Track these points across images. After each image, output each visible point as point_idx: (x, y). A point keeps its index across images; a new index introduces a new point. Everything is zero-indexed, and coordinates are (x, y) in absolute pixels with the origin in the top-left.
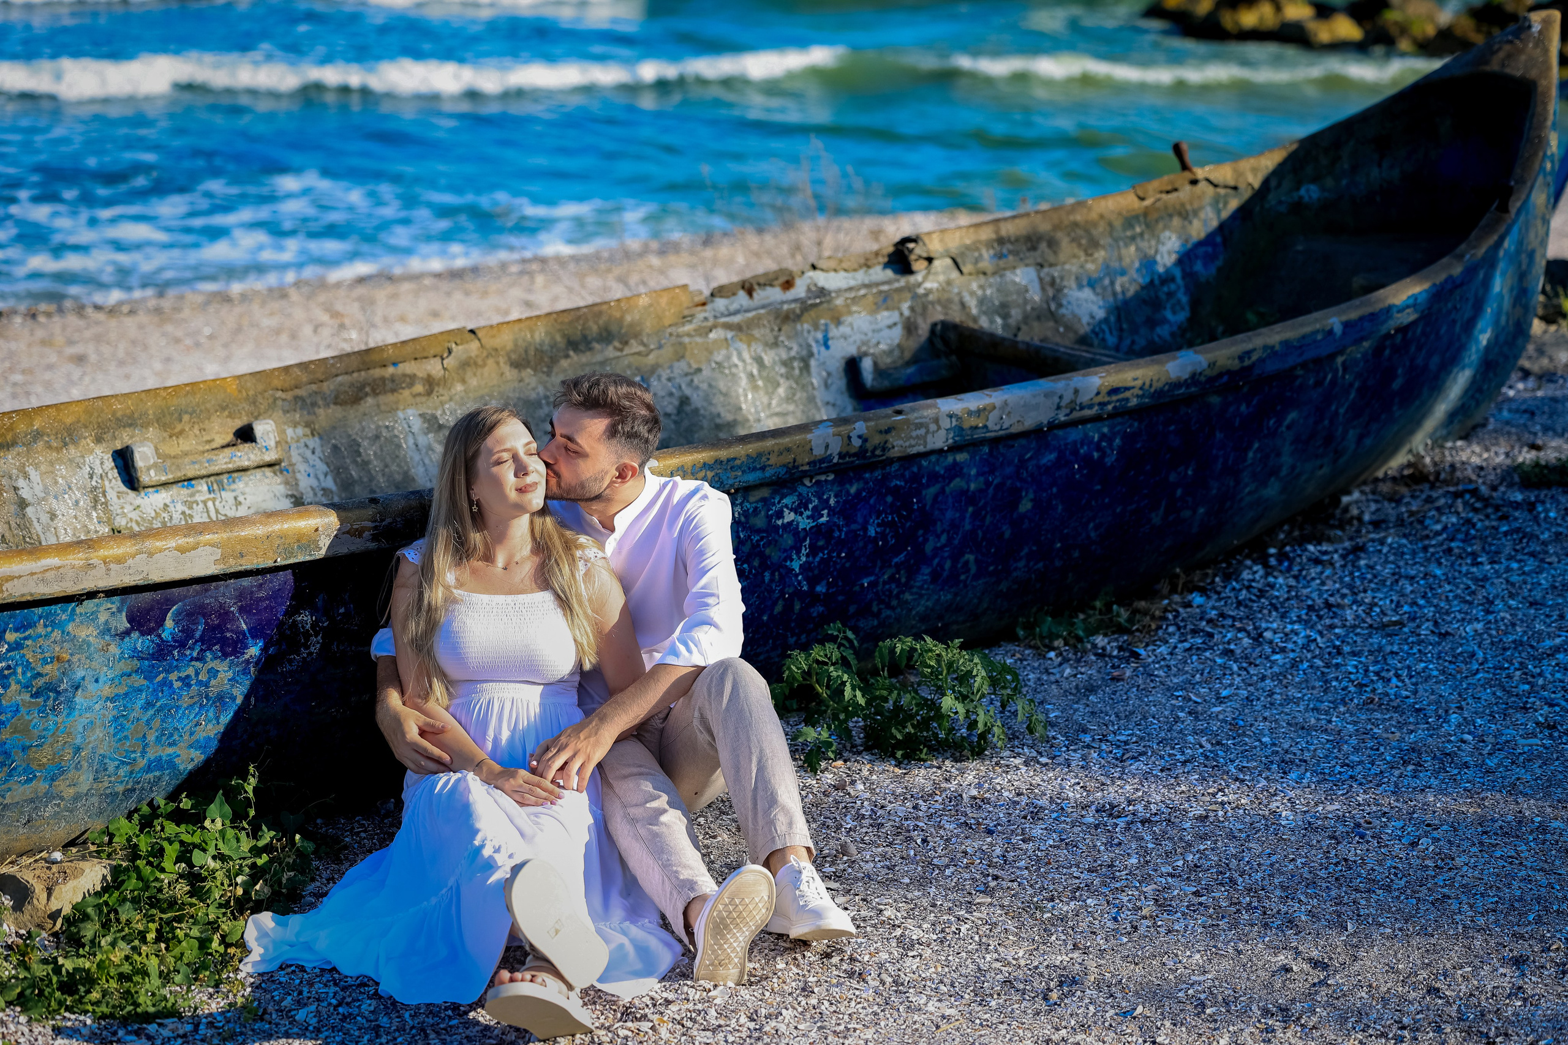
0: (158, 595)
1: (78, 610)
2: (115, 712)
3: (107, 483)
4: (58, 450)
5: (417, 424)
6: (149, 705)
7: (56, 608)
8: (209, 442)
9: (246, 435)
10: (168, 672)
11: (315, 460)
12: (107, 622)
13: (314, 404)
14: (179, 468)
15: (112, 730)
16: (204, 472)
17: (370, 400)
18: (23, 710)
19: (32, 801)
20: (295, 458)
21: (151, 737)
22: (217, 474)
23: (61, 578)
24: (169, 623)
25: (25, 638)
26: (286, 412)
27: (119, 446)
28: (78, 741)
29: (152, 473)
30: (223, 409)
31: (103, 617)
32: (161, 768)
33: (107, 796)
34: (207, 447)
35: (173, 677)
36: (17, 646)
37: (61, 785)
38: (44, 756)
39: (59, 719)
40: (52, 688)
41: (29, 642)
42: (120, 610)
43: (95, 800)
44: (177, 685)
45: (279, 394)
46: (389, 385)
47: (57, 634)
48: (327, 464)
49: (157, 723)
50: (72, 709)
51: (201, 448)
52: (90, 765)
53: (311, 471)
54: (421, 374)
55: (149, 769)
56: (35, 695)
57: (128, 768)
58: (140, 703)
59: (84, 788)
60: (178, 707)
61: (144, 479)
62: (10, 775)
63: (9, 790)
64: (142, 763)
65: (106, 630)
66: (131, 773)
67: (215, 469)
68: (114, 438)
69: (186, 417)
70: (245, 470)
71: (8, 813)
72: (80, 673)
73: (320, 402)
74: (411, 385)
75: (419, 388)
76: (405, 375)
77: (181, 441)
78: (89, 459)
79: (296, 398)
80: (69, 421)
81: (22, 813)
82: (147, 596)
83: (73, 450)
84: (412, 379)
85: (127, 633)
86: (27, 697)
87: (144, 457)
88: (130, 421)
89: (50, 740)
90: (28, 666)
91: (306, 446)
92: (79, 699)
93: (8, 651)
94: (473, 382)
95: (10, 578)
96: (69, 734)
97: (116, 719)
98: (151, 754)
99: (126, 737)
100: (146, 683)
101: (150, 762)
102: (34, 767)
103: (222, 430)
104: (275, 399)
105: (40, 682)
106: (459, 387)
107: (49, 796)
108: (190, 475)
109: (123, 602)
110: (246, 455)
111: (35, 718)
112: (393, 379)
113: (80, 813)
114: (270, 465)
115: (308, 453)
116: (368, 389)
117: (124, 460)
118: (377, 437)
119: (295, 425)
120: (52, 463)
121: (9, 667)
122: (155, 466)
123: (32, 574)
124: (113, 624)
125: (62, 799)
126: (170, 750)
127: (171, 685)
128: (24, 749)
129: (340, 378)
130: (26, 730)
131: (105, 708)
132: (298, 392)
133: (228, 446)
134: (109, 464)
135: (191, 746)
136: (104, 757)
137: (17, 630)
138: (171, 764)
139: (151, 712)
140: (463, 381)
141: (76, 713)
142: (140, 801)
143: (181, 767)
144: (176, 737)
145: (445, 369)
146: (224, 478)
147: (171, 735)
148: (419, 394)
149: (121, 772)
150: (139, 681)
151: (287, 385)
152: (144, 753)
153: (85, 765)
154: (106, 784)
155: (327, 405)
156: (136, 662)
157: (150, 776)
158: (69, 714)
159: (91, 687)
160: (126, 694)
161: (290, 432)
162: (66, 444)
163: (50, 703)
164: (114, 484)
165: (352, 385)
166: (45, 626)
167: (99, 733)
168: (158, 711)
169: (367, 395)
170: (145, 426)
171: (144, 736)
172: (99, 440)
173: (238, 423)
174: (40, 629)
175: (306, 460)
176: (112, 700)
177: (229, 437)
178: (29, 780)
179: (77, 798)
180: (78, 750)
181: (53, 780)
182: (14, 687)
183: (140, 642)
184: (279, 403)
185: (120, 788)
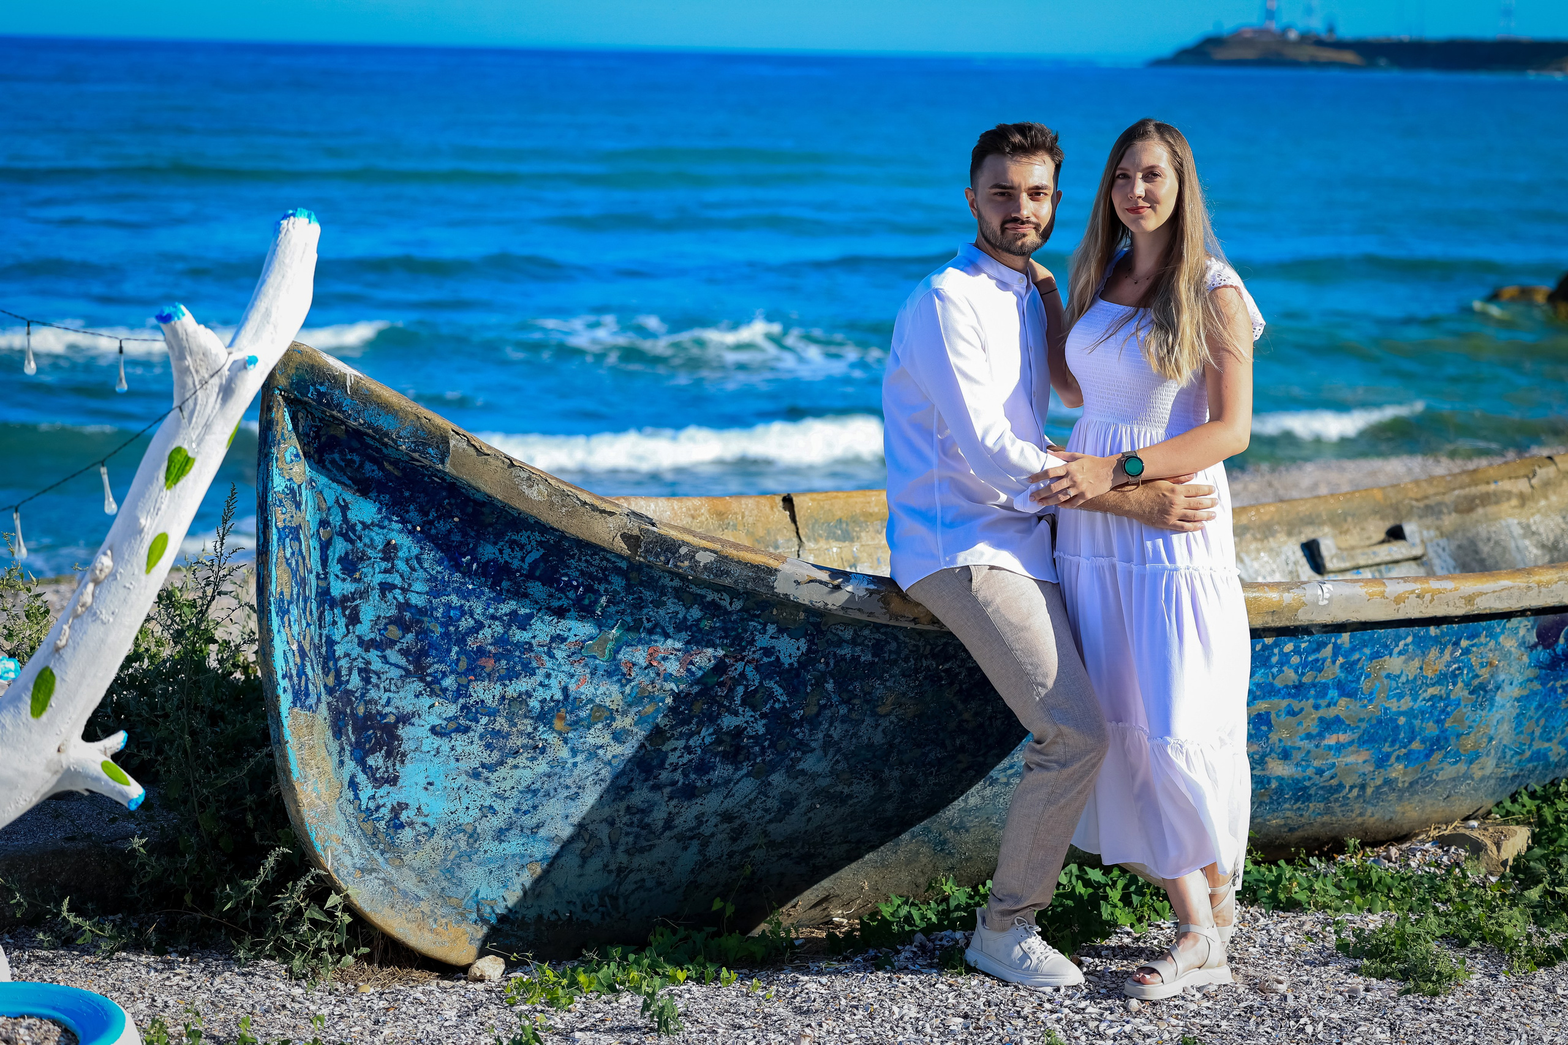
0: (1557, 617)
1: (1508, 625)
2: (1518, 711)
3: (1299, 568)
4: (1262, 540)
5: (1518, 531)
6: (1540, 706)
7: (1494, 623)
8: (1369, 538)
9: (1396, 534)
10: (1556, 680)
11: (1445, 556)
12: (1524, 637)
13: (1441, 512)
14: (1353, 557)
15: (1514, 725)
16: (1370, 562)
17: (1480, 511)
18: (1462, 704)
19: (1454, 779)
20: (1431, 554)
21: (1537, 733)
22: (1378, 565)
23: (1510, 597)
24: (1562, 640)
25: (1473, 646)
26: (1421, 517)
27: (1304, 539)
28: (1492, 732)
29: (1335, 560)
30: (1375, 513)
31: (1522, 632)
32: (1538, 759)
33: (1501, 779)
34: (1368, 543)
35: (1558, 684)
36: (1466, 652)
37: (1475, 767)
38: (1469, 743)
39: (1483, 713)
40: (1482, 687)
41: (1474, 649)
42: (1532, 628)
43: (1492, 782)
44: (1560, 691)
45: (1414, 503)
46: (1493, 499)
47: (1492, 644)
48: (1455, 560)
49: (1542, 722)
50: (1492, 705)
51: (1362, 544)
52: (1496, 753)
53: (1444, 565)
54: (1515, 490)
55: (1530, 760)
56: (1471, 693)
57: (1517, 758)
58: (1535, 704)
59: (1488, 772)
60: (1557, 710)
61: (1330, 564)
62: (1445, 757)
63: (1442, 769)
64: (1528, 754)
65: (1522, 644)
66: (1520, 761)
67: (1378, 560)
68: (1300, 533)
69: (1349, 519)
70: (1396, 562)
71: (1437, 789)
72: (1502, 677)
73: (1445, 510)
74: (1509, 499)
75: (1514, 502)
76: (1504, 492)
77: (1348, 537)
78: (1285, 549)
79: (1427, 507)
80: (1266, 518)
81: (1445, 789)
82: (1551, 617)
83: (1272, 542)
84: (1509, 495)
85: (1535, 646)
86: (1466, 693)
87: (1328, 548)
88: (1311, 520)
89: (1475, 730)
90: (1471, 669)
91: (1438, 545)
92: (1498, 698)
93: (1461, 655)
94: (1554, 498)
95: (1481, 594)
96: (1488, 726)
97: (1518, 715)
98: (1535, 748)
99: (1522, 732)
100: (1540, 687)
101: (1533, 753)
102: (1461, 751)
103: (1377, 529)
104: (1412, 507)
105: (1476, 682)
106: (1543, 503)
107: (1467, 776)
108: (1362, 562)
109: (1535, 621)
110: (1397, 550)
111: (1467, 710)
112: (1495, 494)
113: (1481, 794)
114: (1415, 559)
115: (1440, 551)
116: (1477, 501)
117: (1311, 551)
118: (1489, 540)
119: (1428, 528)
120: (1258, 551)
121: (1459, 668)
122: (1336, 556)
123: (1494, 592)
124: (1528, 638)
125: (1473, 779)
126: (1547, 745)
127: (1555, 692)
128: (1459, 736)
129: (1457, 492)
130: (1460, 721)
131: (1513, 706)
132: (1427, 502)
133: (1383, 542)
134: (1299, 554)
135: (1560, 743)
136: (1505, 746)
137: (1468, 638)
138: (1546, 756)
139: (1540, 712)
140: (1546, 498)
141: (1494, 709)
142: (1520, 785)
143: (1551, 760)
144: (1552, 734)
145: (1532, 487)
146: (1383, 567)
147: (1550, 732)
148: (1515, 507)
149: (1514, 761)
150: (1536, 686)
151: (1419, 496)
152: (1530, 746)
153: (1493, 752)
154: (1502, 770)
155: (1450, 513)
156: (1538, 671)
157: (1530, 765)
158: (1490, 710)
159: (1507, 688)
160: (1527, 696)
161: (1425, 533)
162: (1266, 537)
163: (1480, 699)
164: (1306, 571)
165: (1465, 497)
166: (1486, 636)
167: (1505, 727)
168: (1545, 711)
169: (1477, 506)
170: (1322, 523)
171: (1533, 732)
172: (1290, 534)
173: (1388, 524)
174: (1483, 639)
175: (1439, 556)
176: (1518, 700)
177: (1382, 536)
178: (1456, 762)
179: (1483, 779)
180: (1491, 739)
181: (1471, 763)
182: (1460, 684)
183: (1543, 654)
184: (1415, 510)
185: (1510, 774)
